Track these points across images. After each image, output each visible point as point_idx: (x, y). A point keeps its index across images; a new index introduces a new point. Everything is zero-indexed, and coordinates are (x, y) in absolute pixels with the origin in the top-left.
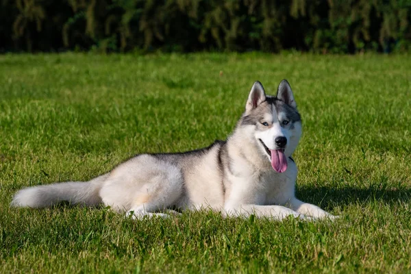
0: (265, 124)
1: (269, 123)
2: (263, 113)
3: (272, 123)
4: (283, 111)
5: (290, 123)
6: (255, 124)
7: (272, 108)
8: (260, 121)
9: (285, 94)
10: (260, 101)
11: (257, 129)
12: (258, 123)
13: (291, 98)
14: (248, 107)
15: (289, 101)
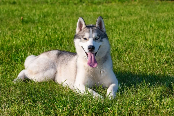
0: (85, 39)
1: (87, 38)
2: (84, 33)
3: (89, 38)
4: (96, 32)
5: (100, 39)
6: (80, 39)
7: (89, 31)
8: (82, 37)
9: (100, 24)
10: (83, 28)
11: (81, 41)
12: (82, 39)
13: (103, 26)
14: (77, 31)
15: (102, 29)
